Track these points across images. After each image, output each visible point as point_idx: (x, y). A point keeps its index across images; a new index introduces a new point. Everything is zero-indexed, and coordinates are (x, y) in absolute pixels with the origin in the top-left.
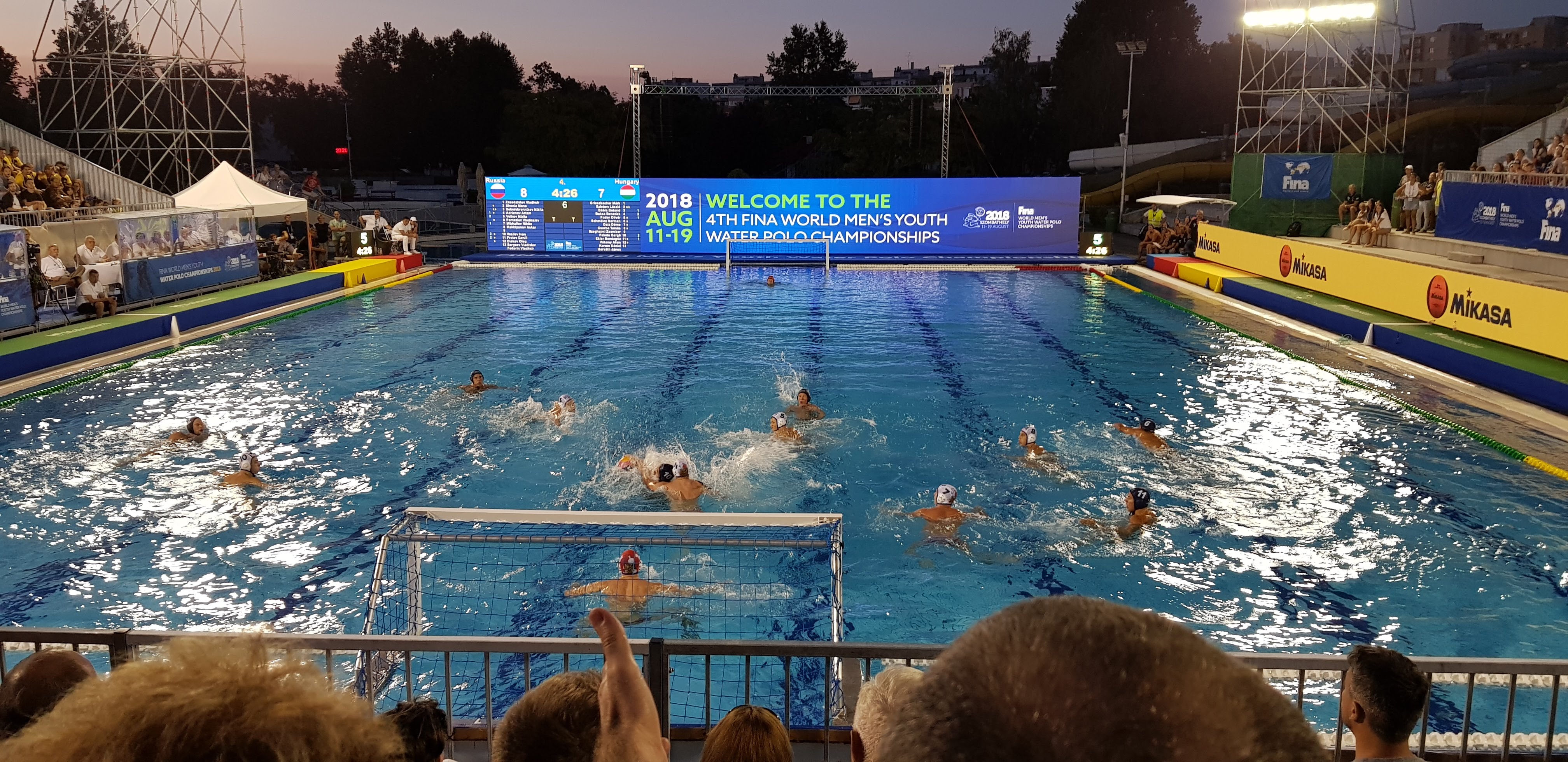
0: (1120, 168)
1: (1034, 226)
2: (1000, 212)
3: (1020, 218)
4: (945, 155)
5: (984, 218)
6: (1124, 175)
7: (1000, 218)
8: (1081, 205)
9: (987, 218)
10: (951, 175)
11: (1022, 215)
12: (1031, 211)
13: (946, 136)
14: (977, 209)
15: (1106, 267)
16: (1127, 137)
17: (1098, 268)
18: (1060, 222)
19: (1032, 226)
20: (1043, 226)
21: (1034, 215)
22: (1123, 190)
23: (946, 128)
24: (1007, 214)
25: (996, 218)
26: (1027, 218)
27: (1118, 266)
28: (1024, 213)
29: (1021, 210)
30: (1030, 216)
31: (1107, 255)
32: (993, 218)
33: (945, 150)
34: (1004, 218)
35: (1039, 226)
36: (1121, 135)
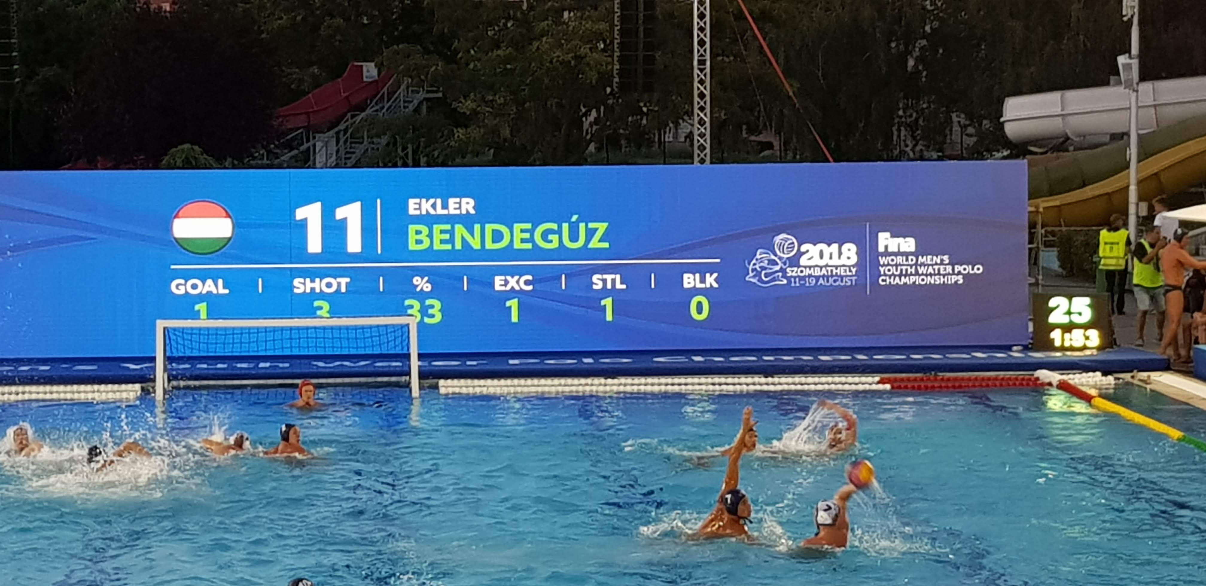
0: (1123, 136)
1: (918, 280)
2: (835, 247)
3: (883, 260)
4: (702, 109)
5: (794, 261)
6: (1133, 152)
7: (835, 261)
8: (1032, 226)
9: (803, 261)
10: (718, 158)
11: (887, 254)
12: (909, 244)
13: (702, 62)
14: (778, 239)
15: (1096, 377)
16: (1135, 63)
17: (1076, 379)
18: (979, 269)
19: (913, 279)
20: (938, 280)
21: (916, 254)
22: (1133, 189)
23: (702, 43)
24: (850, 251)
25: (826, 261)
26: (899, 259)
27: (1127, 376)
28: (892, 248)
29: (884, 240)
30: (907, 254)
31: (1099, 349)
32: (817, 261)
33: (702, 96)
34: (844, 261)
35: (929, 280)
36: (1122, 60)
